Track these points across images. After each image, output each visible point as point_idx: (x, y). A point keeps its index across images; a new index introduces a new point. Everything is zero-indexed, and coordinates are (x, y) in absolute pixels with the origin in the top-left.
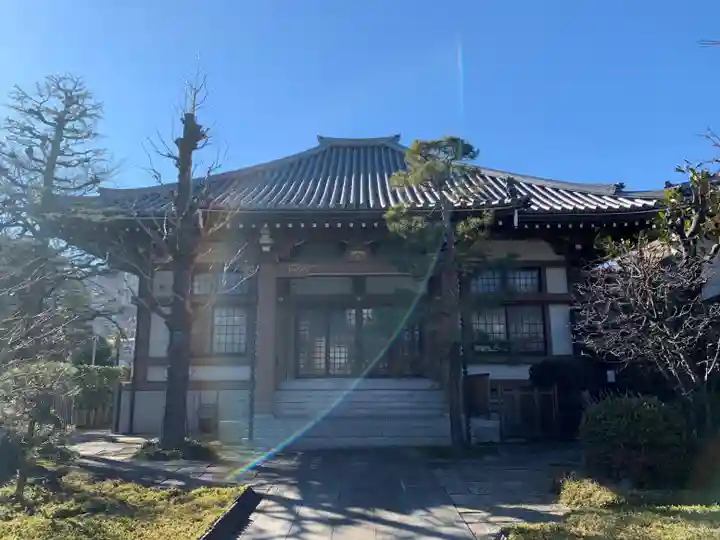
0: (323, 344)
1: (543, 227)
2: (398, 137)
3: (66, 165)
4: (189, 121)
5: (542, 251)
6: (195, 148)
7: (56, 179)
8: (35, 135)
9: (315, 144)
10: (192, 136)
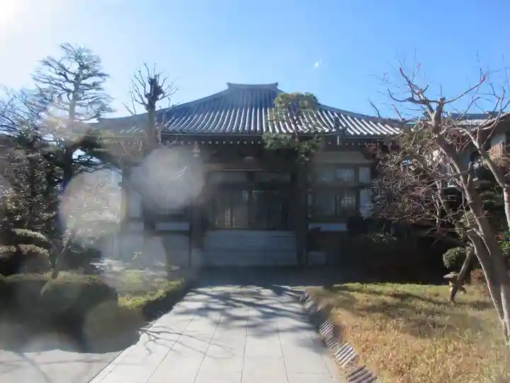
0: (229, 213)
1: (356, 144)
2: (277, 84)
3: (81, 105)
4: (153, 82)
5: (357, 158)
6: (157, 99)
7: (78, 114)
8: (63, 88)
9: (226, 87)
10: (155, 91)
